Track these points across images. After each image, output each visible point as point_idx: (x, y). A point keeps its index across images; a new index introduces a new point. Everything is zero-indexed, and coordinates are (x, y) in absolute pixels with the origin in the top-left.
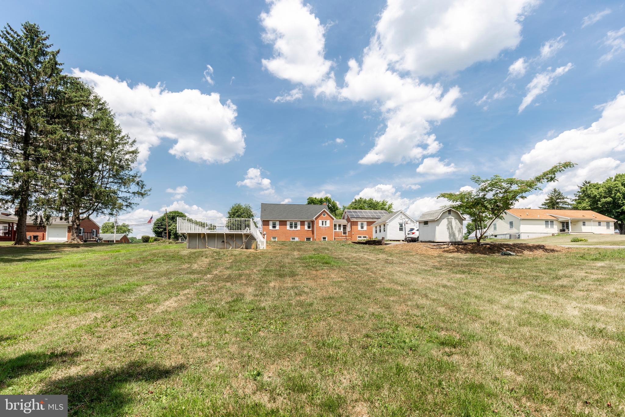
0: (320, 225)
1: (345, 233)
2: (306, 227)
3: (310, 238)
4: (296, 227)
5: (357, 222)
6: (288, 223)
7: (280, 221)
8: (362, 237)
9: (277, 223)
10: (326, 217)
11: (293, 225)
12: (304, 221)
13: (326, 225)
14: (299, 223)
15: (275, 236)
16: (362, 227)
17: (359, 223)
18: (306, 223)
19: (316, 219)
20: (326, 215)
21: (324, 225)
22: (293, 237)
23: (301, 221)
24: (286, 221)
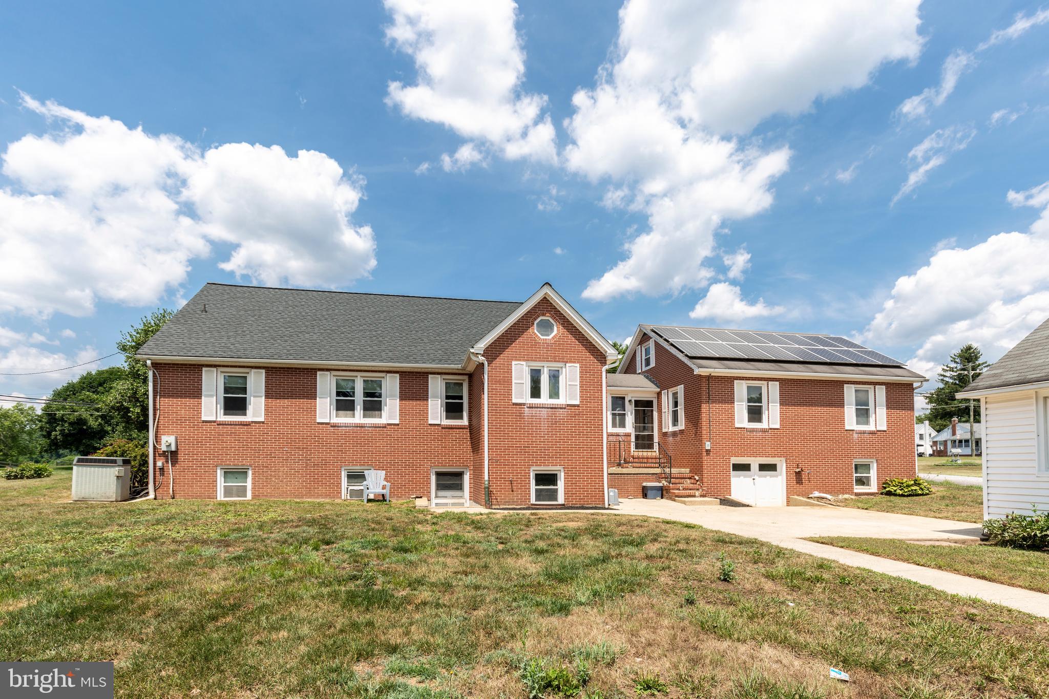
0: (521, 393)
1: (644, 442)
2: (435, 411)
3: (460, 475)
4: (373, 405)
5: (730, 380)
6: (326, 384)
7: (272, 371)
8: (755, 467)
9: (256, 382)
10: (557, 343)
11: (359, 398)
12: (423, 376)
13: (554, 393)
14: (391, 386)
15: (239, 463)
16: (755, 414)
17: (741, 390)
18: (437, 387)
19: (493, 352)
20: (557, 330)
21: (544, 399)
22: (357, 468)
23: (405, 375)
24: (312, 372)
